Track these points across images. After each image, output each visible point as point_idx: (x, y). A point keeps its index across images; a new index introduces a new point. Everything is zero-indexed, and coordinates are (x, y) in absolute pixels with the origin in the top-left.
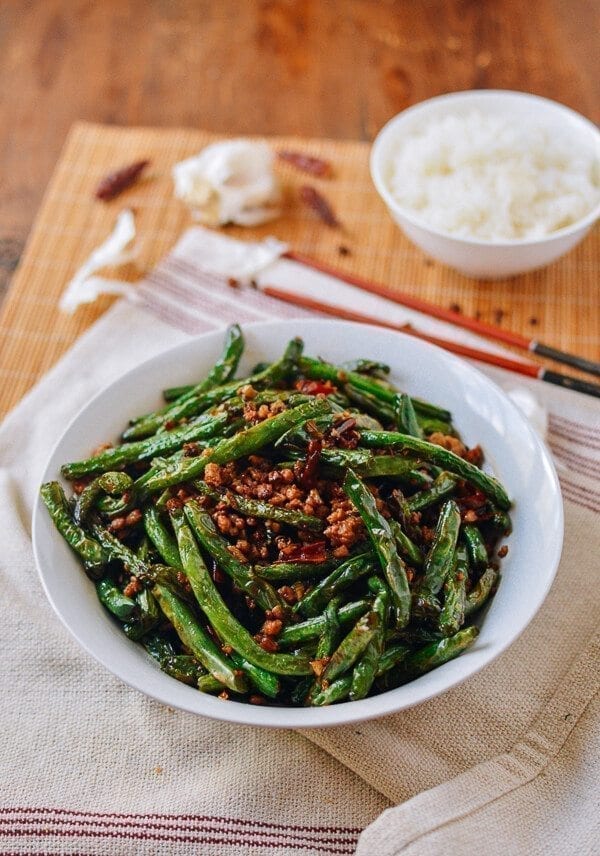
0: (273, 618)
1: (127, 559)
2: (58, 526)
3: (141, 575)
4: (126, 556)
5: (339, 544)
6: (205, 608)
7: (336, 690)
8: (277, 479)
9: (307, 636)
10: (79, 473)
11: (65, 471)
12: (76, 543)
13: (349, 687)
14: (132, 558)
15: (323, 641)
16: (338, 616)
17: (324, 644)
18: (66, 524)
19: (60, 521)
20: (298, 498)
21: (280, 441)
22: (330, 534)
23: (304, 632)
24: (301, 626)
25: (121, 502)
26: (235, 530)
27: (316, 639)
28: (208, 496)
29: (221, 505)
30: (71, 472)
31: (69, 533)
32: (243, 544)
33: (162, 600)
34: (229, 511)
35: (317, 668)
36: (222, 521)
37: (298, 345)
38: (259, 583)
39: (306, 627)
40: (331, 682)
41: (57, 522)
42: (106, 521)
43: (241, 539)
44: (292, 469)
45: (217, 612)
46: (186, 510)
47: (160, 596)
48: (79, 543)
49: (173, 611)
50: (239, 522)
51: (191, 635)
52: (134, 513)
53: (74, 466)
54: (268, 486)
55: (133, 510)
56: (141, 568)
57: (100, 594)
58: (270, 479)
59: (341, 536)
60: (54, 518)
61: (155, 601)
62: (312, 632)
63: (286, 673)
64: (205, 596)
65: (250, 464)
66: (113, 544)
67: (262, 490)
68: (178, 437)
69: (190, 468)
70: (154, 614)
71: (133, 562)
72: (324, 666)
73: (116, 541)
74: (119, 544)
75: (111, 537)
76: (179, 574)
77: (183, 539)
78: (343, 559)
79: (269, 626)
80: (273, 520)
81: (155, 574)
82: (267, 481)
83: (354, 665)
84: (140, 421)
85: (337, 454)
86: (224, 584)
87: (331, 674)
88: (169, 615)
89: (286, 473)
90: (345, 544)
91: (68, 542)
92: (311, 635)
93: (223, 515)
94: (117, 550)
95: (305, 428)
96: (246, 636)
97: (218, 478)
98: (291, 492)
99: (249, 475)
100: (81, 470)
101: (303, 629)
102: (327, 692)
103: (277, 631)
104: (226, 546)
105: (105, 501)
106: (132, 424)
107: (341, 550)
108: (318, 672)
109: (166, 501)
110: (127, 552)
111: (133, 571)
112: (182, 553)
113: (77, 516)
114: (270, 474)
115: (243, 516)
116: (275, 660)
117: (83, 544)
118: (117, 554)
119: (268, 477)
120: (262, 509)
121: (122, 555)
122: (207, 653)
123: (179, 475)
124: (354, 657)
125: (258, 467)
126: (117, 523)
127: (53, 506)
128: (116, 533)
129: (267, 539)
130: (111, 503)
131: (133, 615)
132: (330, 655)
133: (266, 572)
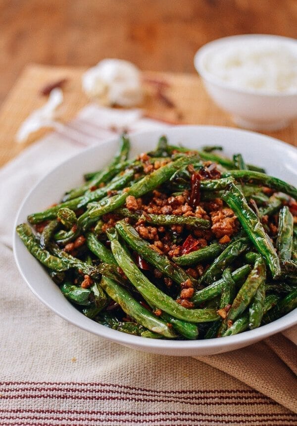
0: (187, 287)
1: (80, 265)
2: (30, 250)
3: (92, 273)
4: (79, 265)
5: (222, 235)
6: (139, 288)
7: (238, 325)
8: (175, 201)
9: (212, 296)
10: (39, 219)
11: (30, 219)
12: (44, 259)
13: (248, 321)
14: (83, 265)
15: (224, 295)
16: (232, 277)
17: (226, 297)
18: (36, 248)
19: (32, 247)
20: (190, 210)
21: (173, 176)
22: (216, 229)
23: (211, 293)
24: (207, 289)
25: (70, 233)
26: (152, 236)
27: (219, 296)
28: (130, 218)
29: (140, 221)
30: (34, 218)
31: (39, 254)
32: (159, 243)
33: (107, 288)
34: (146, 224)
35: (223, 313)
36: (143, 229)
37: (164, 139)
38: (174, 266)
39: (211, 289)
40: (233, 321)
41: (30, 248)
42: (62, 246)
43: (157, 241)
44: (183, 195)
45: (148, 289)
46: (117, 226)
47: (106, 286)
48: (46, 259)
49: (116, 294)
50: (153, 230)
51: (131, 307)
52: (80, 238)
53: (35, 215)
54: (169, 207)
55: (79, 237)
56: (90, 269)
57: (63, 292)
58: (170, 202)
59: (223, 229)
60: (27, 246)
61: (103, 289)
62: (215, 291)
63: (202, 320)
64: (138, 280)
65: (154, 195)
66: (69, 258)
67: (165, 209)
68: (102, 191)
69: (116, 201)
70: (103, 297)
71: (84, 267)
72: (227, 312)
73: (70, 256)
74: (72, 258)
75: (67, 255)
76: (118, 268)
77: (115, 247)
78: (227, 243)
79: (186, 292)
80: (177, 225)
81: (102, 269)
82: (167, 204)
83: (249, 306)
84: (72, 191)
85: (211, 182)
86: (149, 271)
87: (233, 316)
88: (114, 297)
89: (179, 198)
90: (227, 234)
91: (38, 261)
92: (214, 294)
93: (142, 226)
94: (72, 262)
95: (187, 169)
96: (171, 300)
97: (136, 204)
98: (185, 208)
99: (155, 203)
100: (41, 217)
101: (209, 290)
102: (233, 328)
103: (192, 294)
104: (148, 245)
105: (60, 234)
106: (67, 194)
107: (225, 238)
108: (224, 316)
109: (101, 226)
110: (79, 262)
111: (85, 272)
112: (116, 257)
113: (42, 243)
114: (169, 199)
115: (156, 225)
116: (194, 313)
117: (49, 259)
118: (72, 264)
119: (168, 201)
120: (168, 218)
121: (76, 264)
122: (145, 316)
123: (110, 206)
124: (249, 299)
125: (159, 197)
126: (69, 247)
127: (26, 238)
128: (69, 252)
129: (174, 239)
130: (63, 234)
131: (89, 299)
132: (231, 303)
133: (181, 260)
